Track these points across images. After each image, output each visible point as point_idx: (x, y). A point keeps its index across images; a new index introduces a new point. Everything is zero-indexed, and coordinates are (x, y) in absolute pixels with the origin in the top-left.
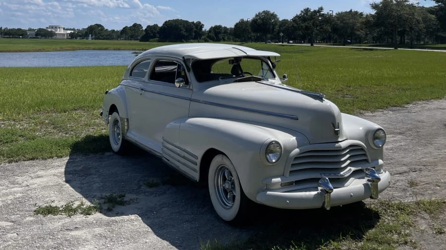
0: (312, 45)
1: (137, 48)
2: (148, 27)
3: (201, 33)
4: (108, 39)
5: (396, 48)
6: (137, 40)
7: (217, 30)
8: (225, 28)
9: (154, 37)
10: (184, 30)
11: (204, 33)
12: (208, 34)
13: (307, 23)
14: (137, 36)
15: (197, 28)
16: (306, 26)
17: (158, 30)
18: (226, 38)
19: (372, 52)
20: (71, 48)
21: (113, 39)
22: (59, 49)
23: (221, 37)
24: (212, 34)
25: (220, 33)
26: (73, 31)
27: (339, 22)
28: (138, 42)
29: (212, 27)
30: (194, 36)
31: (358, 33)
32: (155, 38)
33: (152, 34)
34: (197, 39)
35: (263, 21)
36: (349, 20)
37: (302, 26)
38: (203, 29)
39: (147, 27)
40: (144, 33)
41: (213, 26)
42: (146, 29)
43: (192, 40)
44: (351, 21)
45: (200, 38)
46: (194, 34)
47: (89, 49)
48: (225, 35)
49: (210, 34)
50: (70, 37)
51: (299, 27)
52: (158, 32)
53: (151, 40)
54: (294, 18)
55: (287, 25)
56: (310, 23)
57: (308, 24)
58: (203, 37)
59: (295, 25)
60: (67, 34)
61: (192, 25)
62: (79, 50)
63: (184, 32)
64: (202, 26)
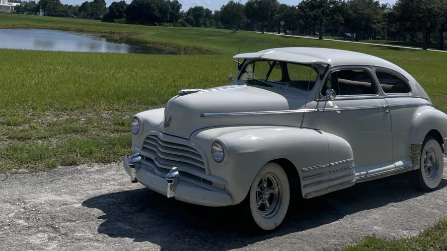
0: (321, 38)
1: (103, 31)
2: (114, 3)
3: (178, 15)
4: (62, 16)
5: (425, 49)
6: (98, 19)
7: (197, 13)
8: (207, 10)
9: (120, 16)
10: (158, 10)
11: (181, 15)
12: (186, 16)
13: (315, 11)
14: (98, 15)
15: (173, 8)
16: (315, 15)
17: (125, 7)
18: (208, 23)
19: (398, 51)
20: (24, 26)
21: (68, 16)
22: (11, 26)
23: (201, 22)
24: (191, 18)
25: (200, 16)
26: (19, 4)
27: (351, 12)
28: (99, 22)
29: (191, 8)
30: (168, 19)
31: (375, 26)
32: (123, 18)
33: (117, 13)
34: (173, 23)
35: (259, 5)
36: (364, 10)
37: (310, 15)
38: (181, 10)
39: (112, 4)
40: (108, 11)
41: (193, 7)
42: (110, 7)
43: (166, 24)
44: (366, 11)
45: (176, 22)
46: (169, 16)
47: (46, 28)
48: (207, 19)
49: (188, 17)
50: (15, 11)
51: (306, 16)
52: (125, 12)
53: (117, 20)
54: (300, 4)
55: (285, 11)
56: (319, 11)
57: (317, 13)
58: (180, 20)
59: (301, 13)
60: (12, 7)
61: (168, 4)
62: (35, 28)
63: (156, 13)
64: (179, 6)
